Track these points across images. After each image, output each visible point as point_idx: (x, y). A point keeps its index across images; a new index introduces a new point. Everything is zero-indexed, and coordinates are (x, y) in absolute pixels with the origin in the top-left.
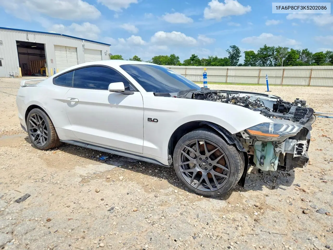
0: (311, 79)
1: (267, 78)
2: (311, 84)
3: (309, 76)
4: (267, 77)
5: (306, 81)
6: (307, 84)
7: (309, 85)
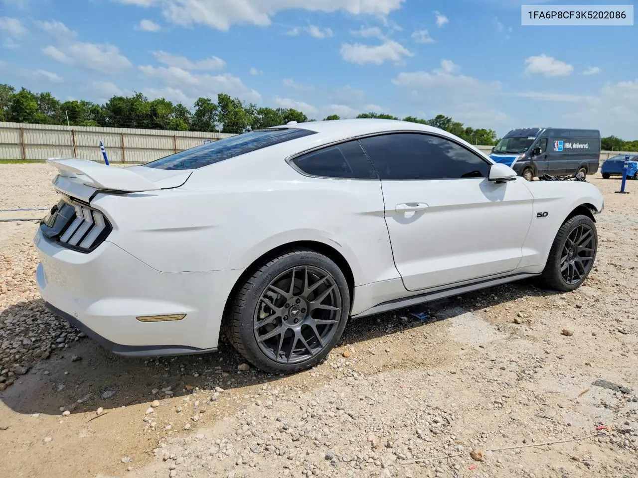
0: (125, 150)
1: (102, 149)
2: (126, 160)
3: (119, 146)
4: (103, 147)
5: (117, 153)
6: (120, 159)
7: (123, 162)
